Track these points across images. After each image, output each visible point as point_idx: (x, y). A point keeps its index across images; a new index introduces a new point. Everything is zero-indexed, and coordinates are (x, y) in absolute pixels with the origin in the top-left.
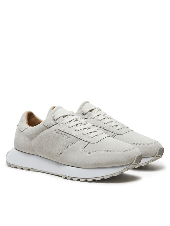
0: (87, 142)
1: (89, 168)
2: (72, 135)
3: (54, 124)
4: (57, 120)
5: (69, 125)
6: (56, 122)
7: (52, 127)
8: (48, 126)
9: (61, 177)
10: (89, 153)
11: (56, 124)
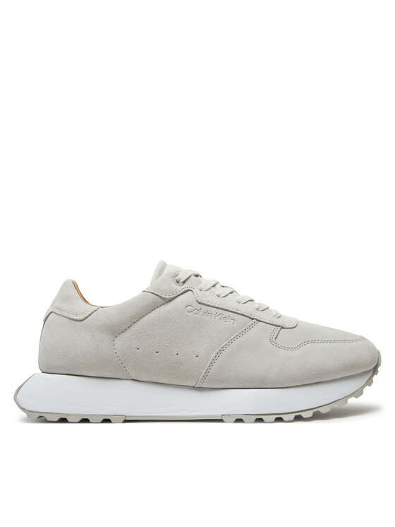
0: (276, 326)
1: (296, 386)
2: (237, 311)
3: (181, 292)
4: (184, 282)
5: (220, 292)
6: (183, 287)
7: (178, 298)
8: (168, 297)
9: (221, 421)
10: (292, 349)
11: (185, 292)
